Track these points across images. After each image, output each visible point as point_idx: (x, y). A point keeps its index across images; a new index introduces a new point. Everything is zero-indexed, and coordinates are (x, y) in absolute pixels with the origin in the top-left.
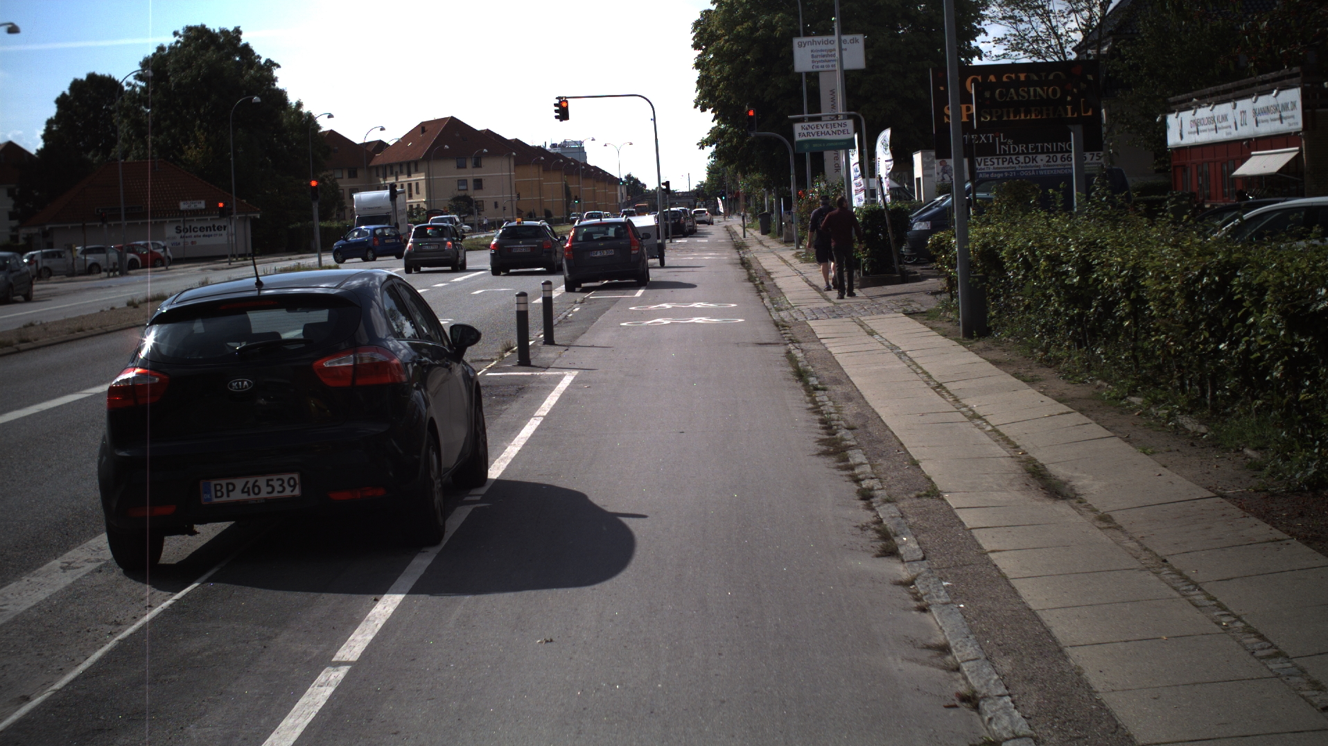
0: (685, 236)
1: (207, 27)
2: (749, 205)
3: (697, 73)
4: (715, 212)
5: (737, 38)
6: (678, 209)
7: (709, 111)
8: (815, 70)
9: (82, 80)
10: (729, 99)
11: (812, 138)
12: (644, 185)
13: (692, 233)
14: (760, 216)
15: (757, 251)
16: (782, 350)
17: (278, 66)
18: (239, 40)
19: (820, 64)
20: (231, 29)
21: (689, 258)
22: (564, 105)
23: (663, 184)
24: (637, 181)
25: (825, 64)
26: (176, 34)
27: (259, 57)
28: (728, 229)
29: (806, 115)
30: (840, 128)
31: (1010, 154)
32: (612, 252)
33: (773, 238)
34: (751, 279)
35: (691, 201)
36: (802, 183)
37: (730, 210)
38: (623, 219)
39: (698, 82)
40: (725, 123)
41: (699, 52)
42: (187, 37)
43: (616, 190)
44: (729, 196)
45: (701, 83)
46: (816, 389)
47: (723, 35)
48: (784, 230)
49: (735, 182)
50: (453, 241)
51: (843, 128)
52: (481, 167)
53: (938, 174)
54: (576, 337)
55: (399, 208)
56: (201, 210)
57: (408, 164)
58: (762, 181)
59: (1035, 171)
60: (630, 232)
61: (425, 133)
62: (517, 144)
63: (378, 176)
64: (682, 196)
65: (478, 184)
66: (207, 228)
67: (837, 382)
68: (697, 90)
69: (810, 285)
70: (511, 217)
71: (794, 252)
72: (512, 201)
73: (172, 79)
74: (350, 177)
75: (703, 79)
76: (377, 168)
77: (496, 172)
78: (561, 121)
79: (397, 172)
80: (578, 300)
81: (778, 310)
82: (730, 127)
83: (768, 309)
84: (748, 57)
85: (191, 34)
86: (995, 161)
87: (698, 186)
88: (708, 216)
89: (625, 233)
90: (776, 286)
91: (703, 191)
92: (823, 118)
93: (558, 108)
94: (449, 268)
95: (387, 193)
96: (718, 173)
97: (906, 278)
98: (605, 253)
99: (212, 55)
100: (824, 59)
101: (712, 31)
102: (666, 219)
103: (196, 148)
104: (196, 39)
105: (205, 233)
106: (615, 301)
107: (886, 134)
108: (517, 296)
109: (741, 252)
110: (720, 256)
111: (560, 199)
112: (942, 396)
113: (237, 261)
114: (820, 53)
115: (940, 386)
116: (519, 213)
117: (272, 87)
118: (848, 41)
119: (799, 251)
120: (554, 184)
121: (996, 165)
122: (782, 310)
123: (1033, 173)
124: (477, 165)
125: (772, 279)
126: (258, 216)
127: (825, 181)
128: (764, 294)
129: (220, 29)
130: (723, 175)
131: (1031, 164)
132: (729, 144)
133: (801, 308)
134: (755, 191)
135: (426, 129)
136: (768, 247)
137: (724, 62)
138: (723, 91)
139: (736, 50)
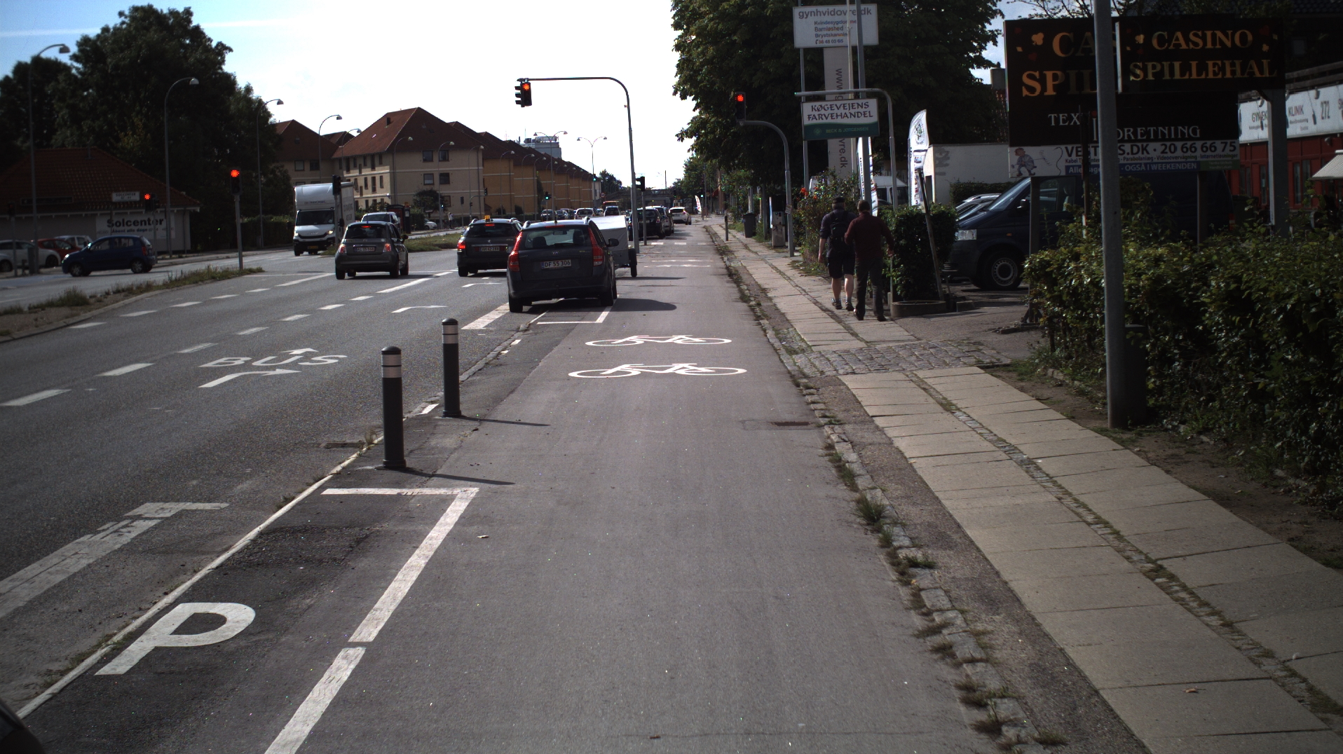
0: (661, 237)
1: (155, 7)
2: (730, 205)
3: (677, 56)
4: (693, 211)
5: (723, 17)
6: (654, 207)
7: (690, 98)
8: (819, 45)
9: (26, 64)
10: (713, 84)
11: (825, 121)
12: (620, 182)
13: (668, 234)
14: (743, 217)
15: (744, 259)
16: (815, 438)
17: (231, 50)
18: (190, 22)
19: (825, 39)
20: (181, 10)
21: (665, 266)
22: (526, 87)
23: (638, 180)
24: (612, 178)
25: (831, 38)
26: (121, 14)
27: (210, 40)
28: (707, 230)
30: (860, 110)
32: (568, 263)
33: (759, 241)
35: (668, 199)
36: (798, 181)
37: (708, 207)
38: (584, 221)
39: (678, 66)
40: (707, 113)
41: (680, 32)
42: (133, 18)
43: (590, 187)
44: (707, 195)
45: (681, 67)
46: (913, 563)
47: (706, 13)
48: (772, 234)
49: (714, 178)
50: (392, 243)
51: (864, 110)
52: (448, 160)
53: (1013, 166)
54: (498, 400)
55: (345, 203)
56: (135, 202)
57: (373, 156)
58: (747, 178)
59: (1146, 164)
60: (593, 238)
61: (391, 125)
62: (487, 138)
63: (341, 168)
64: (658, 194)
65: (445, 178)
66: (141, 222)
68: (676, 75)
69: (823, 310)
70: (478, 213)
71: (788, 260)
72: (479, 196)
73: (109, 60)
74: (312, 169)
75: (683, 63)
76: (340, 160)
77: (464, 166)
78: (523, 106)
79: (360, 165)
80: (522, 327)
81: (790, 352)
82: (713, 117)
83: (776, 350)
84: (735, 38)
85: (138, 15)
87: (675, 183)
88: (685, 215)
89: (586, 238)
90: (777, 309)
91: (680, 189)
93: (519, 92)
94: (388, 273)
95: (330, 186)
96: (695, 171)
97: (952, 306)
98: (560, 264)
99: (154, 35)
100: (829, 32)
101: (694, 9)
102: (640, 218)
103: (133, 135)
104: (143, 19)
105: (139, 227)
106: (568, 330)
107: (921, 118)
108: (384, 353)
109: (726, 259)
110: (702, 263)
111: (532, 195)
113: (171, 258)
114: (825, 26)
116: (488, 210)
117: (220, 71)
118: (860, 12)
119: (794, 259)
120: (525, 180)
122: (796, 353)
123: (1143, 168)
124: (445, 159)
126: (198, 210)
128: (764, 322)
129: (169, 10)
130: (701, 172)
131: (1140, 154)
132: (712, 136)
133: (822, 350)
134: (737, 188)
135: (392, 120)
136: (756, 253)
137: (708, 43)
138: (706, 75)
139: (722, 30)
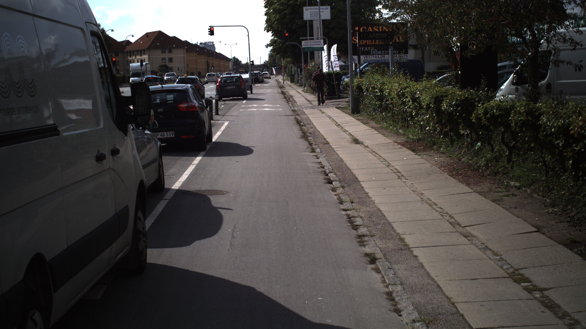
0: (259, 83)
2: (286, 71)
3: (266, 17)
4: (272, 74)
5: (282, 4)
6: (257, 72)
7: (270, 32)
8: (312, 19)
10: (278, 28)
11: (308, 46)
12: (241, 61)
13: (262, 82)
14: (290, 75)
15: (288, 89)
16: (294, 117)
19: (313, 17)
21: (262, 91)
22: (212, 29)
23: (251, 62)
24: (237, 60)
25: (315, 17)
28: (277, 80)
29: (308, 38)
30: (319, 43)
31: (376, 54)
32: (234, 87)
33: (295, 84)
34: (285, 98)
35: (261, 69)
36: (306, 62)
37: (278, 73)
38: (238, 75)
39: (266, 21)
40: (276, 37)
41: (267, 9)
43: (229, 64)
44: (278, 67)
45: (267, 21)
46: (302, 126)
47: (277, 3)
48: (299, 81)
49: (280, 61)
52: (172, 53)
54: (226, 113)
57: (141, 51)
58: (291, 61)
60: (241, 80)
61: (148, 38)
62: (186, 43)
63: (127, 56)
64: (257, 67)
65: (171, 60)
67: (309, 124)
68: (266, 24)
71: (302, 89)
72: (185, 67)
75: (268, 20)
76: (127, 52)
77: (178, 55)
78: (211, 35)
79: (136, 54)
81: (294, 107)
82: (278, 39)
83: (291, 107)
84: (286, 12)
86: (371, 57)
87: (264, 62)
88: (269, 75)
89: (239, 80)
90: (294, 100)
91: (266, 64)
92: (314, 39)
93: (209, 30)
96: (273, 57)
97: (339, 98)
98: (232, 87)
100: (315, 15)
102: (252, 76)
106: (236, 104)
107: (335, 46)
109: (282, 89)
110: (273, 90)
111: (204, 66)
112: (339, 127)
114: (313, 13)
115: (339, 125)
116: (187, 73)
118: (324, 9)
119: (304, 89)
120: (202, 60)
121: (371, 58)
122: (295, 107)
123: (384, 61)
124: (170, 52)
125: (293, 98)
127: (314, 62)
128: (290, 102)
130: (275, 58)
131: (383, 58)
132: (278, 46)
133: (301, 106)
134: (288, 65)
135: (148, 36)
136: (293, 88)
137: (277, 13)
138: (276, 25)
139: (282, 9)
